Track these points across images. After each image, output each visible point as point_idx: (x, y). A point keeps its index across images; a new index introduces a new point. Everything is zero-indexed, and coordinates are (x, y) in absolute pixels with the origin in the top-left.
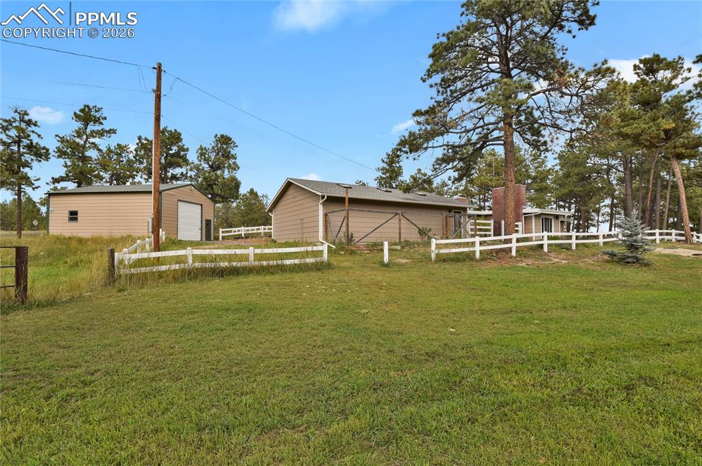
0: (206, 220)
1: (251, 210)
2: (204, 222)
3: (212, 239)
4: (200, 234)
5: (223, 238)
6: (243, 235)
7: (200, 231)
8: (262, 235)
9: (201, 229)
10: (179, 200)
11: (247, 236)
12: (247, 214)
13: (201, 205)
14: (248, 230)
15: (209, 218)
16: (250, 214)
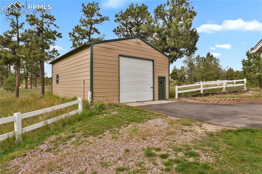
0: (159, 78)
1: (208, 68)
2: (157, 80)
3: (167, 97)
4: (152, 93)
5: (179, 95)
6: (202, 92)
7: (152, 89)
8: (224, 90)
9: (153, 88)
10: (120, 55)
11: (207, 93)
12: (205, 71)
13: (153, 61)
14: (207, 86)
15: (162, 75)
16: (207, 71)
